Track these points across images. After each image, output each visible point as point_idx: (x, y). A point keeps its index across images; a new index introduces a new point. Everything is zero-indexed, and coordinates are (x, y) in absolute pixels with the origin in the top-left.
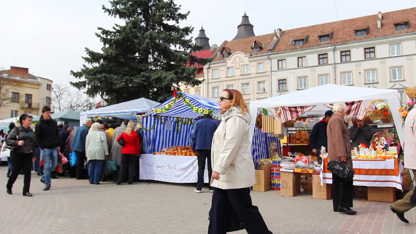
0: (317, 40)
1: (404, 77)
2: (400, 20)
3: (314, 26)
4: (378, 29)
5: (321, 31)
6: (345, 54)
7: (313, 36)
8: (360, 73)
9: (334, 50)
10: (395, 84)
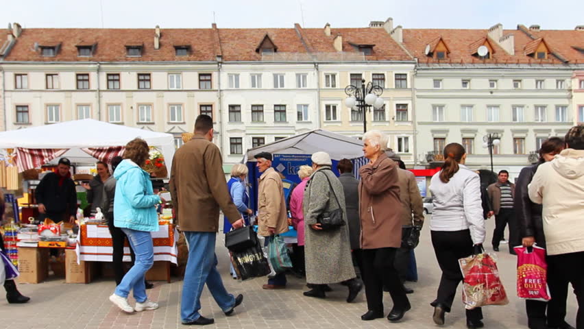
0: (74, 52)
1: (184, 119)
2: (182, 41)
3: (70, 30)
4: (155, 49)
5: (80, 39)
6: (113, 78)
7: (69, 45)
8: (132, 108)
9: (99, 70)
10: (174, 128)
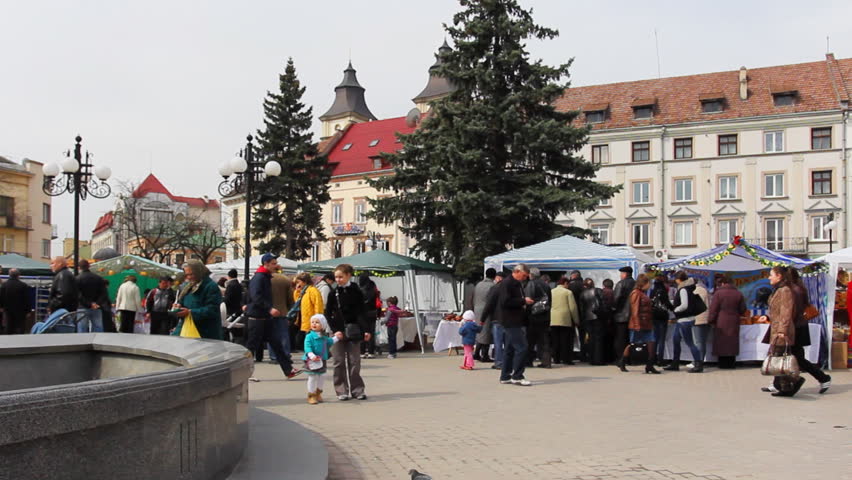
0: (628, 115)
1: (787, 192)
3: (617, 86)
4: (742, 100)
5: (632, 97)
6: (683, 145)
7: (619, 105)
8: (709, 181)
9: (663, 136)
10: (771, 204)
